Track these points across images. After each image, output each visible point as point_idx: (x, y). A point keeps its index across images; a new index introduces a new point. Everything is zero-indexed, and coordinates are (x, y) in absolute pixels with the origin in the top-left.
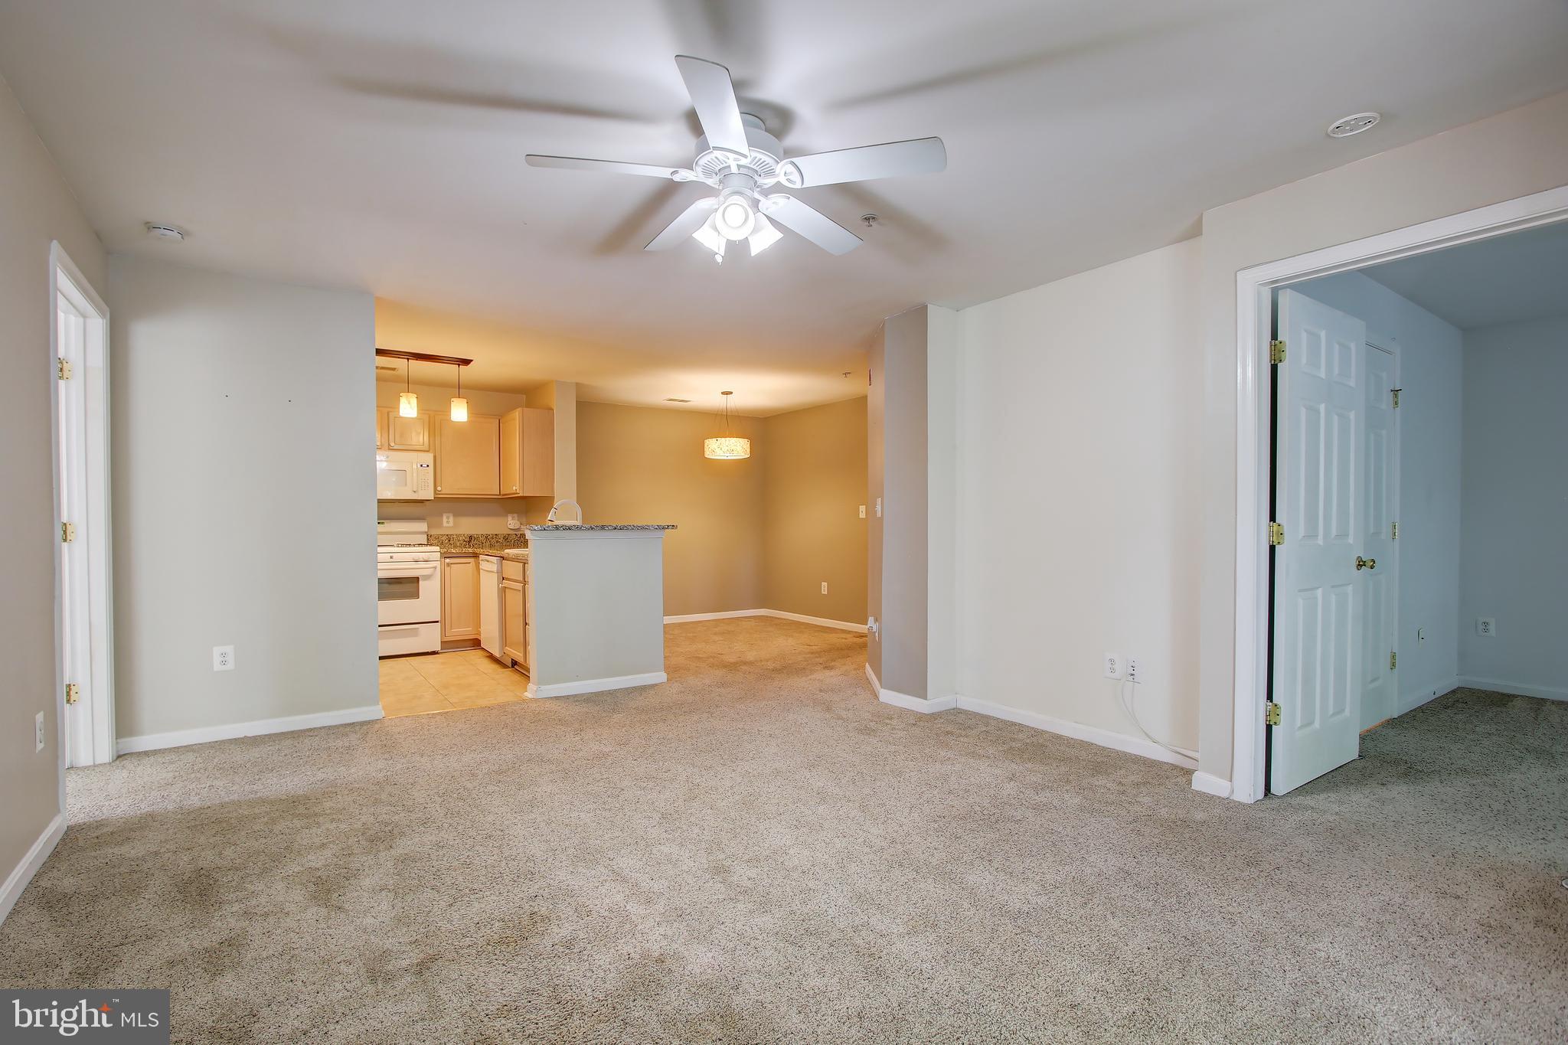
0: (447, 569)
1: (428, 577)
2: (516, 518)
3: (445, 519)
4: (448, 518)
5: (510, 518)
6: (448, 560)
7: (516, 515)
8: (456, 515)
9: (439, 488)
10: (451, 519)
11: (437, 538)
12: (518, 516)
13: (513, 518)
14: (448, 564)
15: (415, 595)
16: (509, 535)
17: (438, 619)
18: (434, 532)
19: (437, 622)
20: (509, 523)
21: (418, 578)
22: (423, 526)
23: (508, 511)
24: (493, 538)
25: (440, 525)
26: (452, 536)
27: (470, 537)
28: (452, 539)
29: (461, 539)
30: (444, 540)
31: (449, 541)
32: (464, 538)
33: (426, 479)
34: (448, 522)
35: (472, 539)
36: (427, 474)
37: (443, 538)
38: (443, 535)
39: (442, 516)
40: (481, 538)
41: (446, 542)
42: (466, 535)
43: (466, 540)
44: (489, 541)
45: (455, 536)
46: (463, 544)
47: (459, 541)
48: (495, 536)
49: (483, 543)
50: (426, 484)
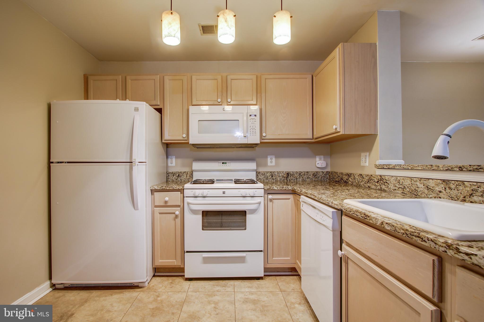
0: (270, 204)
1: (253, 211)
2: (323, 159)
3: (269, 160)
4: (271, 159)
5: (317, 159)
6: (270, 196)
7: (322, 157)
8: (277, 157)
9: (264, 134)
10: (274, 160)
11: (264, 174)
12: (324, 157)
13: (320, 159)
14: (271, 200)
15: (243, 226)
16: (317, 172)
17: (262, 249)
18: (261, 170)
19: (261, 251)
20: (317, 163)
21: (245, 212)
22: (252, 166)
23: (316, 154)
24: (304, 175)
25: (266, 165)
26: (274, 173)
27: (287, 174)
28: (274, 176)
29: (280, 175)
30: (269, 176)
31: (272, 177)
32: (283, 174)
33: (254, 126)
34: (271, 162)
35: (289, 175)
36: (255, 122)
37: (268, 174)
38: (267, 172)
39: (267, 158)
40: (296, 175)
41: (270, 177)
42: (284, 172)
43: (284, 176)
44: (301, 177)
45: (276, 173)
46: (282, 179)
47: (279, 176)
48: (306, 173)
49: (297, 179)
50: (254, 131)
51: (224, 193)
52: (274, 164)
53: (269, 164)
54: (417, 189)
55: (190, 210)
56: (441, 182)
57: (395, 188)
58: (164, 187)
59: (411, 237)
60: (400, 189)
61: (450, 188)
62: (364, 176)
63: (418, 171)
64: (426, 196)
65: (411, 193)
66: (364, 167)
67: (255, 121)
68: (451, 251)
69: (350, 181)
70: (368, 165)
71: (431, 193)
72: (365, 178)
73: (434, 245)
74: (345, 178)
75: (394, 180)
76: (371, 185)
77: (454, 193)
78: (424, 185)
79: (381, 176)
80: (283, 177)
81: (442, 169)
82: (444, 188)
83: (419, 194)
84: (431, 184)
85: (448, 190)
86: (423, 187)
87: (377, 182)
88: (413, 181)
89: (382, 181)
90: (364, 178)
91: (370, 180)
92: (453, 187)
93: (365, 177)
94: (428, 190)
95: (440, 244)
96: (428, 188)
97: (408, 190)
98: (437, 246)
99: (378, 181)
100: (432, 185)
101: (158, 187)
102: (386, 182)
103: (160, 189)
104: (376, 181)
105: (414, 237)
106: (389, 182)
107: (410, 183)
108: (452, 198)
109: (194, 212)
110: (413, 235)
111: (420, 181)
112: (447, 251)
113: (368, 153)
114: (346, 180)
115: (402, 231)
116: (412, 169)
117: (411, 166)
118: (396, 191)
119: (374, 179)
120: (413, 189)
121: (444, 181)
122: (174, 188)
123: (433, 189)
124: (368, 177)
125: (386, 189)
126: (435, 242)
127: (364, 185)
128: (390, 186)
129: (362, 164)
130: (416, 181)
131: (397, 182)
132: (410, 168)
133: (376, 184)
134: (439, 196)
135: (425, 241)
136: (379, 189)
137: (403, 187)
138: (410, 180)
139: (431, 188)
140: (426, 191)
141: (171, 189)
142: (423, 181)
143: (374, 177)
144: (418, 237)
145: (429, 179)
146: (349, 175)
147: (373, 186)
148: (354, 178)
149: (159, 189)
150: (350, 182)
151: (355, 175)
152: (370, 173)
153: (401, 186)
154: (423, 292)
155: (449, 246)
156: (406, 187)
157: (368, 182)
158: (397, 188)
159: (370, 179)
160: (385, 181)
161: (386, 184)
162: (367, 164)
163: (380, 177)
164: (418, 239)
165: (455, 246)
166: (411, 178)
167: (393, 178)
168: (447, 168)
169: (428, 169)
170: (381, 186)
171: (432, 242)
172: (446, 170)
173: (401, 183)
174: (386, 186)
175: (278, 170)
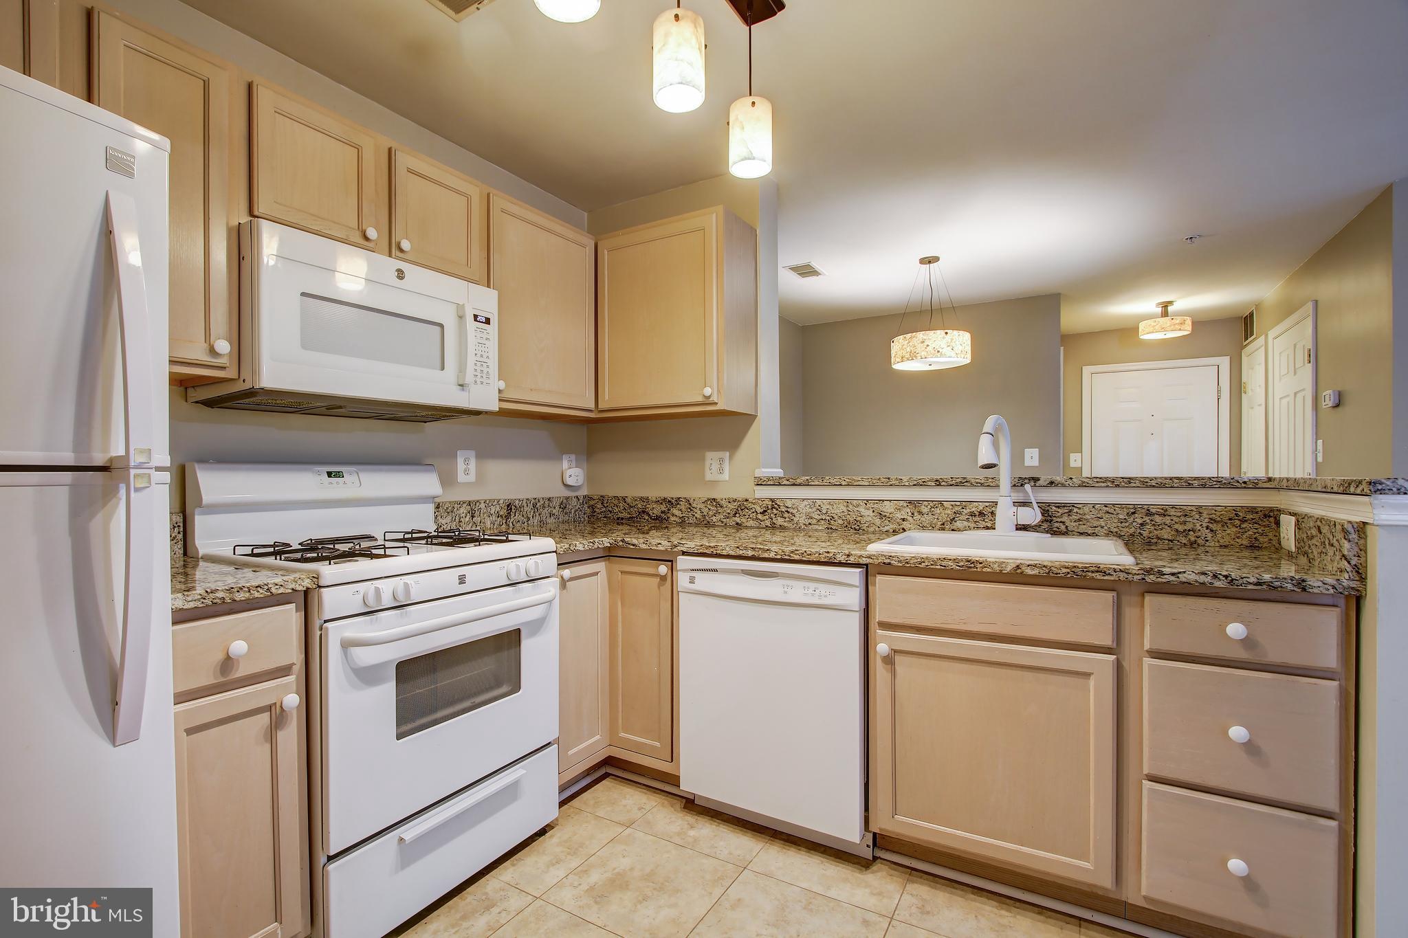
1: (538, 625)
3: (460, 464)
5: (566, 463)
6: (567, 573)
7: (573, 457)
8: (479, 455)
9: (499, 384)
10: (473, 464)
12: (576, 459)
13: (572, 464)
14: (565, 584)
15: (510, 681)
16: (567, 498)
19: (552, 743)
20: (565, 473)
21: (518, 632)
22: (426, 483)
23: (563, 449)
24: (544, 507)
25: (453, 480)
26: (478, 504)
27: (508, 506)
28: (477, 513)
29: (492, 512)
30: (464, 515)
31: (473, 517)
32: (498, 509)
33: (485, 355)
34: (466, 472)
35: (511, 509)
36: (486, 342)
37: (462, 510)
38: (461, 503)
39: (456, 456)
40: (526, 509)
41: (467, 519)
42: (501, 502)
43: (501, 513)
44: (537, 514)
45: (482, 506)
46: (496, 523)
47: (490, 515)
48: (547, 503)
49: (528, 519)
50: (485, 370)
51: (462, 579)
52: (472, 478)
53: (461, 478)
54: (859, 519)
55: (354, 673)
56: (905, 504)
57: (810, 521)
58: (220, 595)
59: (1084, 574)
60: (823, 522)
61: (920, 513)
62: (724, 503)
63: (861, 488)
64: (877, 529)
65: (847, 526)
66: (714, 483)
67: (487, 339)
68: (1151, 576)
69: (673, 515)
70: (727, 479)
71: (888, 523)
72: (725, 506)
73: (1126, 576)
74: (657, 510)
75: (808, 506)
76: (744, 520)
77: (927, 519)
78: (873, 511)
79: (772, 500)
80: (498, 517)
81: (907, 484)
82: (910, 514)
83: (864, 528)
84: (888, 508)
85: (917, 516)
86: (872, 514)
87: (761, 513)
88: (851, 506)
89: (777, 510)
90: (722, 507)
91: (742, 510)
92: (925, 510)
93: (727, 504)
94: (881, 518)
95: (1134, 572)
96: (881, 515)
97: (840, 522)
98: (1130, 576)
99: (765, 511)
100: (889, 511)
101: (190, 599)
102: (788, 512)
103: (199, 604)
104: (759, 510)
105: (1090, 574)
106: (794, 511)
107: (845, 509)
108: (923, 528)
109: (366, 676)
110: (1087, 571)
111: (866, 504)
112: (1146, 578)
113: (728, 454)
114: (659, 514)
115: (1065, 570)
116: (848, 485)
117: (848, 480)
118: (810, 527)
119: (755, 506)
120: (851, 519)
121: (910, 502)
122: (273, 590)
123: (891, 516)
124: (736, 504)
125: (786, 524)
126: (1127, 571)
127: (724, 520)
128: (796, 519)
129: (709, 477)
130: (858, 506)
131: (814, 509)
132: (844, 483)
133: (760, 516)
134: (901, 527)
135: (1109, 574)
136: (767, 526)
137: (828, 518)
138: (845, 504)
139: (887, 515)
140: (878, 522)
141: (257, 595)
142: (871, 504)
143: (754, 504)
144: (1097, 572)
145: (883, 501)
146: (671, 503)
147: (751, 522)
148: (691, 508)
149: (192, 605)
150: (672, 519)
151: (691, 501)
152: (740, 495)
153: (824, 517)
154: (1097, 643)
155: (1147, 572)
156: (836, 517)
157: (736, 514)
158: (814, 521)
159: (742, 507)
160: (783, 510)
161: (786, 515)
162: (726, 476)
163: (770, 503)
164: (1097, 574)
165: (1156, 570)
166: (847, 502)
167: (806, 503)
168: (916, 483)
169: (882, 484)
170: (774, 519)
171: (1122, 573)
172: (914, 485)
173: (824, 511)
174: (787, 519)
175: (487, 497)
